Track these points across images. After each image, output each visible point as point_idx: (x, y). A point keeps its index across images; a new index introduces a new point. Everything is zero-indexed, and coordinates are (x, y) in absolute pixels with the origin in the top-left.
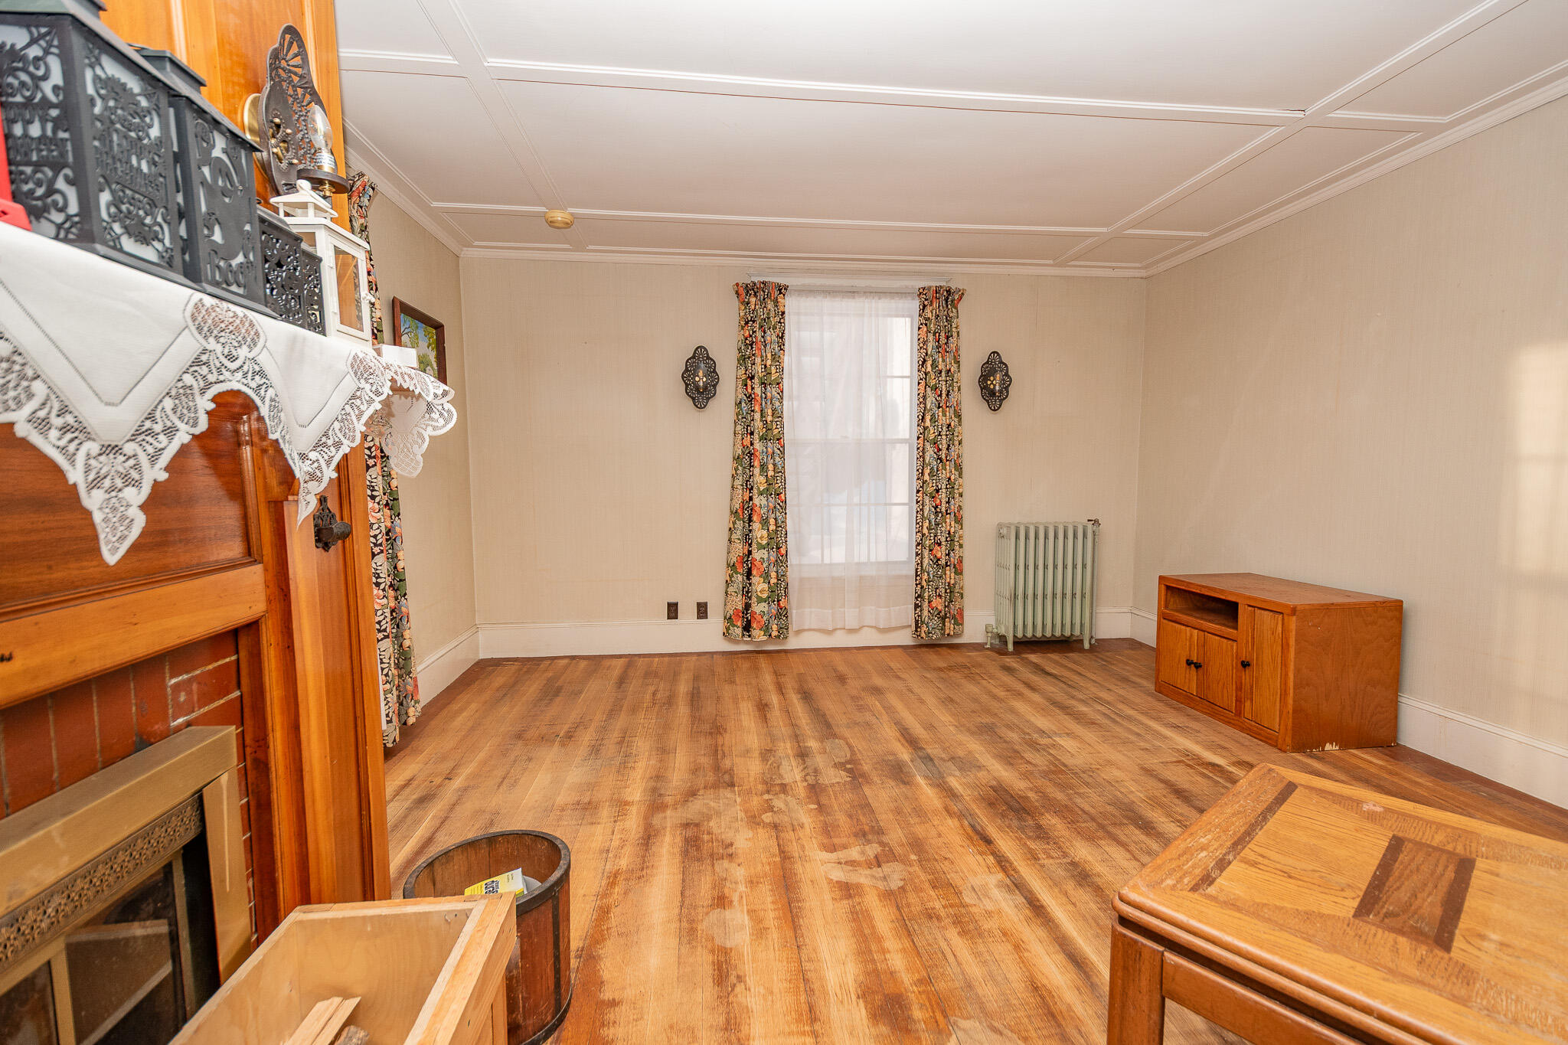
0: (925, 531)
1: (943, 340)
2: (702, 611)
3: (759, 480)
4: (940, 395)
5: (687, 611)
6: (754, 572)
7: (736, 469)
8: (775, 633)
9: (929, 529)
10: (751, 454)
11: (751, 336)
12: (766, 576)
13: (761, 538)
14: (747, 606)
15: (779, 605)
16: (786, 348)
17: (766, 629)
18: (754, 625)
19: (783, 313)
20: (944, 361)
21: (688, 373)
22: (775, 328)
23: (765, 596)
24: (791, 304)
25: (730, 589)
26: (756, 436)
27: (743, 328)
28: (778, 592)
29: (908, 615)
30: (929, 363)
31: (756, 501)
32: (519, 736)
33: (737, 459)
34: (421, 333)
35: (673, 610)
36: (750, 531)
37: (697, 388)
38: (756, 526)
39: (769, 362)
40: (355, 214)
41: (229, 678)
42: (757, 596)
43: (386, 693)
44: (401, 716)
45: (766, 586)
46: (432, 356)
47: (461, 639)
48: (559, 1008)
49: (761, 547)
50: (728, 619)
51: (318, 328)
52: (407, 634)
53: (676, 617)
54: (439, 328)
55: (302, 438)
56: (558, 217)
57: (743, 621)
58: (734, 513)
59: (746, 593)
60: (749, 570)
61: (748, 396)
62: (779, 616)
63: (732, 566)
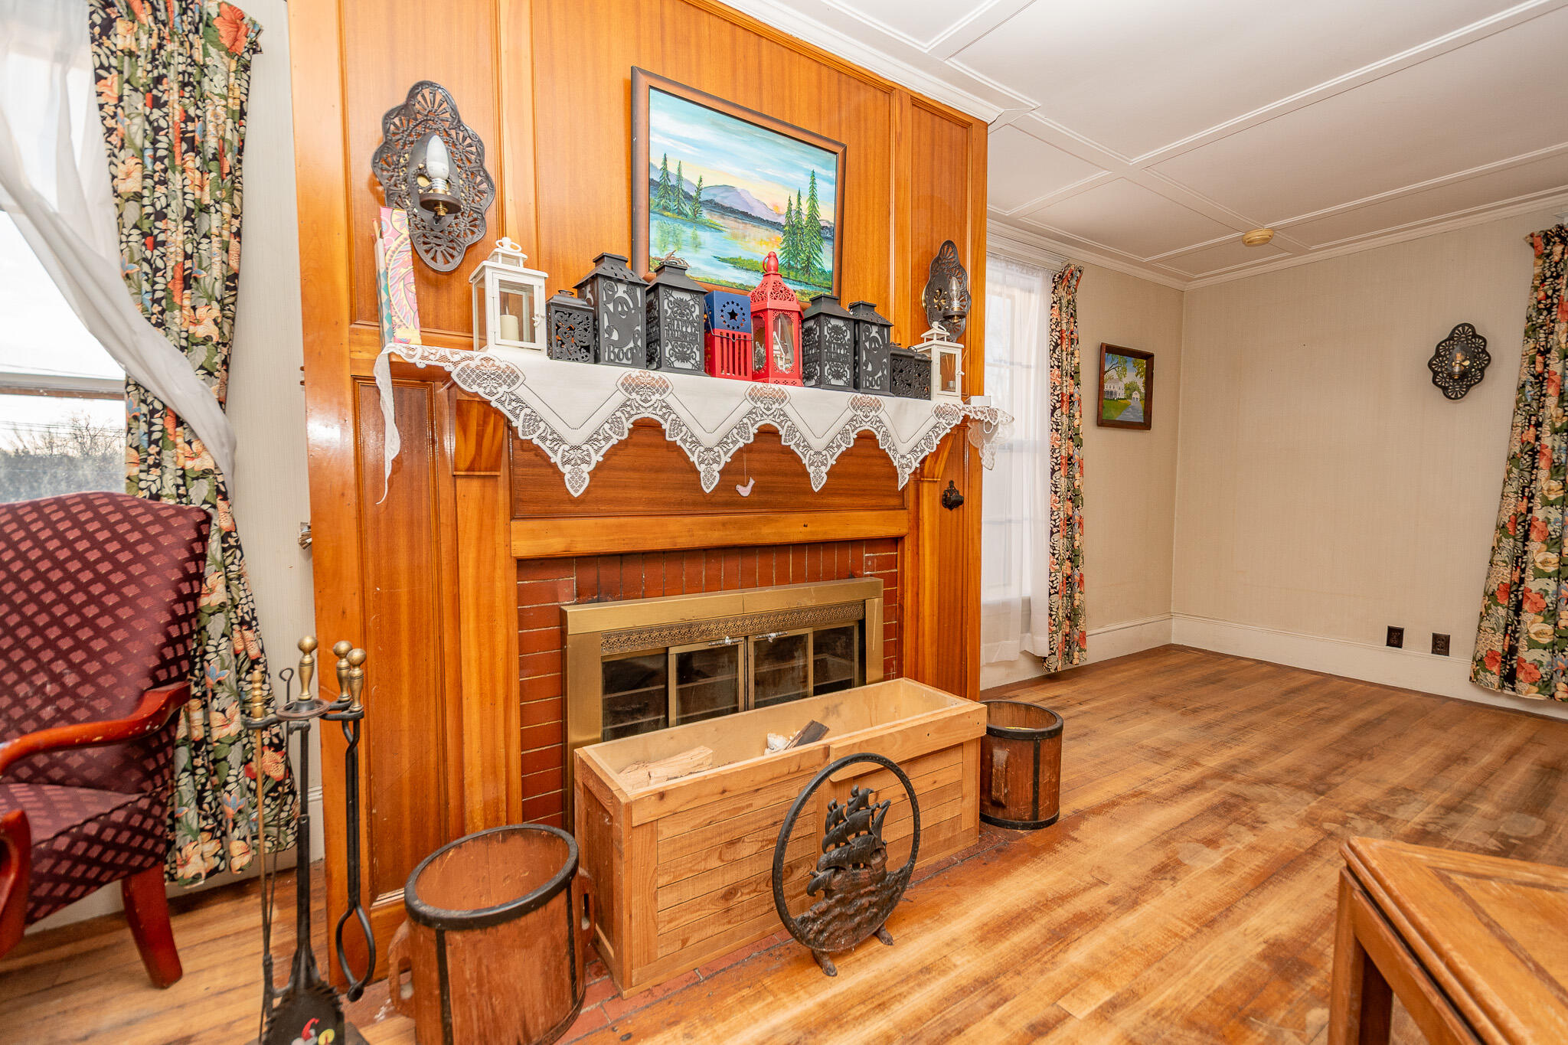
2: (1441, 645)
5: (1417, 642)
6: (1526, 606)
7: (1509, 472)
8: (1560, 694)
10: (1534, 453)
12: (1551, 616)
13: (1545, 562)
14: (1513, 650)
17: (1546, 687)
18: (1521, 676)
21: (1440, 359)
23: (1544, 641)
25: (1485, 624)
27: (1536, 289)
31: (1539, 513)
32: (1153, 698)
33: (1513, 459)
34: (1129, 365)
35: (1395, 637)
36: (1525, 553)
37: (1451, 375)
38: (1536, 546)
40: (1064, 294)
41: (892, 562)
42: (1530, 640)
43: (1052, 632)
44: (1068, 656)
45: (1549, 629)
46: (1140, 382)
47: (1149, 620)
48: (1035, 816)
49: (1540, 574)
50: (1479, 662)
51: (927, 395)
52: (1077, 595)
53: (1399, 645)
54: (1148, 357)
55: (903, 449)
56: (1256, 235)
57: (1504, 668)
58: (1501, 528)
59: (1512, 632)
60: (1520, 603)
61: (1537, 375)
62: (1567, 672)
63: (1490, 596)
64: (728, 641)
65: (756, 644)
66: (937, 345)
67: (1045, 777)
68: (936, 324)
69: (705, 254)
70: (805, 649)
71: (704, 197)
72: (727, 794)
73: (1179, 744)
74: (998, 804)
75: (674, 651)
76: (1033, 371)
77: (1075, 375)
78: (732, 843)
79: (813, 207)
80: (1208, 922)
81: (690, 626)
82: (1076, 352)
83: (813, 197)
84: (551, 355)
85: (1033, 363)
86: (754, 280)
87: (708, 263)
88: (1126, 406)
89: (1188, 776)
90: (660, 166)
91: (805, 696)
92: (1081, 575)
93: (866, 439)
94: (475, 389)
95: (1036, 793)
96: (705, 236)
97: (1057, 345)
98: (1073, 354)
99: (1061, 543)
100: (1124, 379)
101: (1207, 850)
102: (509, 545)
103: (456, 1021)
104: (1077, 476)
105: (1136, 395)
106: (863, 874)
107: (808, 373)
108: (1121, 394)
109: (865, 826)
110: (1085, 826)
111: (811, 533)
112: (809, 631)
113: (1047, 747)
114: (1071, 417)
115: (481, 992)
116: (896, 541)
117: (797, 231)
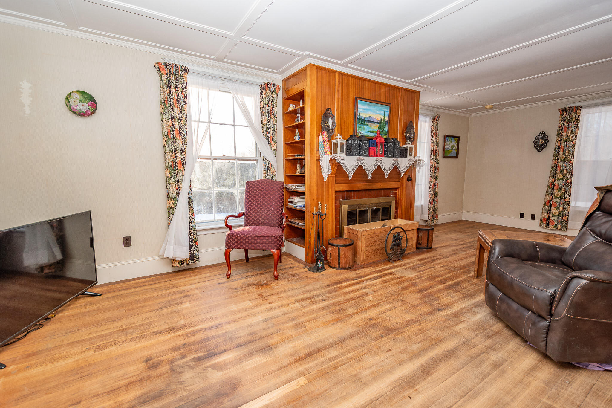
3: (559, 175)
5: (527, 216)
6: (552, 206)
7: (551, 171)
8: (559, 228)
10: (557, 166)
11: (562, 126)
12: (558, 208)
13: (557, 195)
14: (549, 217)
15: (562, 218)
16: (580, 128)
17: (556, 226)
18: (550, 224)
19: (579, 116)
21: (535, 142)
22: (574, 122)
23: (556, 214)
24: (583, 113)
25: (543, 211)
26: (560, 160)
27: (560, 123)
28: (564, 214)
31: (557, 182)
33: (552, 168)
34: (452, 140)
35: (522, 215)
36: (553, 192)
37: (538, 145)
38: (556, 190)
39: (570, 134)
40: (435, 123)
41: (396, 193)
42: (553, 214)
43: (429, 214)
44: (433, 221)
45: (557, 211)
46: (456, 145)
47: (456, 213)
48: (427, 246)
49: (556, 198)
50: (541, 221)
51: (406, 157)
52: (436, 204)
53: (523, 218)
54: (458, 137)
55: (402, 169)
56: (488, 107)
57: (547, 222)
58: (548, 186)
59: (549, 212)
60: (551, 205)
61: (558, 146)
62: (562, 222)
63: (545, 204)
64: (367, 208)
65: (372, 209)
66: (408, 145)
67: (430, 239)
68: (408, 141)
69: (365, 131)
70: (380, 211)
71: (366, 119)
72: (375, 233)
73: (460, 238)
74: (420, 244)
75: (358, 210)
76: (426, 144)
77: (437, 145)
78: (375, 242)
79: (384, 118)
81: (361, 205)
82: (438, 138)
83: (384, 116)
84: (346, 155)
85: (426, 141)
86: (373, 135)
87: (366, 132)
88: (451, 152)
89: (461, 243)
90: (359, 115)
91: (380, 221)
92: (437, 199)
93: (396, 167)
94: (338, 162)
95: (428, 241)
96: (365, 127)
97: (433, 137)
98: (437, 139)
99: (432, 190)
100: (451, 144)
102: (334, 188)
103: (341, 261)
104: (437, 172)
105: (454, 148)
106: (398, 247)
107: (385, 155)
108: (450, 148)
109: (399, 239)
110: (438, 249)
111: (382, 187)
112: (381, 207)
113: (430, 232)
114: (436, 156)
116: (396, 189)
117: (381, 123)
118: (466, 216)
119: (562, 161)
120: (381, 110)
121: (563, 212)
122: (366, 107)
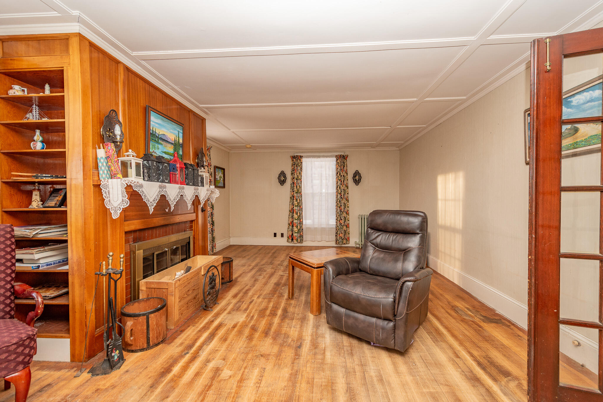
0: (338, 216)
1: (342, 168)
2: (282, 235)
3: (296, 203)
4: (342, 182)
5: (279, 235)
7: (290, 200)
8: (299, 241)
9: (339, 216)
10: (293, 197)
11: (294, 168)
12: (297, 227)
13: (296, 217)
14: (293, 234)
15: (300, 234)
16: (303, 171)
17: (297, 240)
18: (294, 239)
19: (302, 162)
20: (342, 173)
21: (279, 178)
22: (300, 166)
23: (297, 232)
24: (304, 160)
25: (289, 230)
26: (295, 192)
27: (292, 166)
28: (300, 230)
29: (334, 238)
30: (339, 173)
31: (295, 208)
33: (291, 198)
34: (220, 171)
35: (275, 235)
37: (281, 181)
38: (294, 214)
39: (298, 174)
40: (208, 153)
41: (192, 227)
42: (295, 232)
44: (212, 250)
45: (297, 229)
46: (222, 176)
47: (226, 239)
48: (230, 279)
49: (296, 219)
50: (288, 237)
51: (203, 186)
52: (214, 234)
53: (276, 237)
54: (224, 169)
55: (202, 199)
56: (248, 146)
57: (291, 238)
58: (290, 211)
59: (292, 231)
60: (293, 225)
61: (293, 182)
62: (300, 237)
63: (289, 224)
64: (167, 250)
65: (171, 250)
67: (231, 270)
68: (202, 168)
69: (160, 151)
70: (179, 250)
71: (160, 137)
72: (188, 279)
73: (245, 263)
74: (223, 279)
75: (156, 253)
77: (211, 175)
78: (188, 291)
79: (179, 139)
80: (265, 284)
81: (156, 247)
83: (178, 137)
84: (143, 180)
87: (160, 153)
88: (220, 182)
89: (251, 268)
90: (152, 129)
91: (180, 263)
92: (214, 228)
93: (196, 197)
95: (230, 274)
96: (160, 146)
97: (207, 167)
98: (210, 169)
99: (210, 220)
100: (219, 175)
101: (260, 276)
102: (124, 228)
103: (151, 336)
105: (221, 179)
106: (214, 290)
107: (186, 182)
108: (219, 179)
109: (214, 280)
110: (238, 279)
111: (180, 220)
112: (179, 246)
113: (231, 264)
115: (157, 327)
116: (192, 221)
117: (176, 145)
118: (234, 241)
119: (296, 193)
120: (175, 129)
121: (300, 229)
122: (159, 121)
